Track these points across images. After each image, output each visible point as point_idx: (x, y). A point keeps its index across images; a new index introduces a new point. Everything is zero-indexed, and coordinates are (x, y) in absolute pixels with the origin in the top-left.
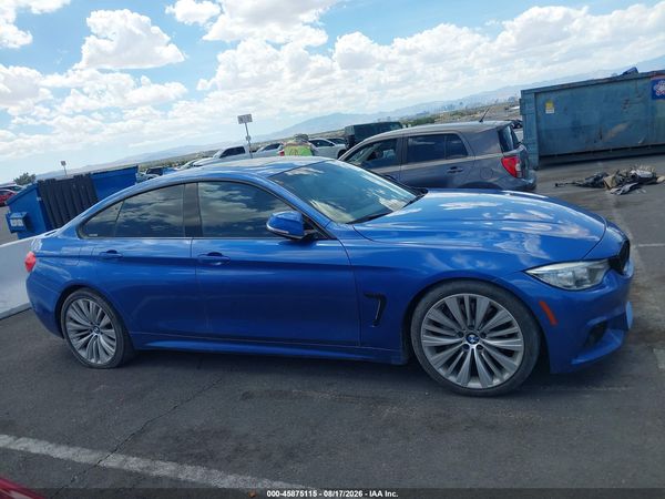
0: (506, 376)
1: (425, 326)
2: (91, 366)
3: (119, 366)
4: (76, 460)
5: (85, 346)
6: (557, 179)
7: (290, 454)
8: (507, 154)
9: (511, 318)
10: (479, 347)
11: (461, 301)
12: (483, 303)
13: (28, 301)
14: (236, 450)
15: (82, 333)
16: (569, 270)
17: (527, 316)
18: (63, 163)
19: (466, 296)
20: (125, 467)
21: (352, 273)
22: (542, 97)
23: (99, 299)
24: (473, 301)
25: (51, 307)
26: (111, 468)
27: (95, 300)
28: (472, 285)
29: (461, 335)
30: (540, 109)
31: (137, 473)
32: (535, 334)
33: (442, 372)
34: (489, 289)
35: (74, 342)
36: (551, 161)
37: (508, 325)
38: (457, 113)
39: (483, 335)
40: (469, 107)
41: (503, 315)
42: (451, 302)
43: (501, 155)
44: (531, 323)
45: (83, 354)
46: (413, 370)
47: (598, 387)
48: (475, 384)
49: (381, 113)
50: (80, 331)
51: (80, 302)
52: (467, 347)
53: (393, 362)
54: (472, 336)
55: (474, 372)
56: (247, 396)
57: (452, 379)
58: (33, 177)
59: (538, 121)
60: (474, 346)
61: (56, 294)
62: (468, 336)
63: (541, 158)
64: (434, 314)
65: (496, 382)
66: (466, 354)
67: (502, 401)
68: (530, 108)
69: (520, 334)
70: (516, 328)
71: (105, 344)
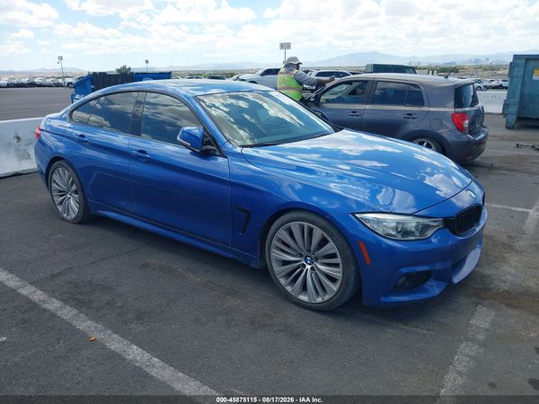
0: (327, 297)
1: (274, 242)
2: (63, 219)
3: (79, 223)
4: (6, 283)
5: (61, 203)
6: (520, 140)
7: (140, 317)
8: (458, 110)
9: (335, 250)
10: (312, 268)
11: (302, 228)
12: (318, 234)
13: (36, 166)
14: (107, 304)
15: (62, 193)
16: (393, 221)
17: (349, 252)
18: (147, 62)
19: (306, 224)
20: (31, 296)
21: (230, 188)
22: (532, 64)
23: (71, 169)
24: (311, 231)
25: (44, 170)
26: (22, 295)
27: (68, 171)
28: (312, 217)
29: (301, 255)
30: (527, 74)
31: (34, 303)
32: (353, 268)
33: (282, 281)
34: (323, 223)
35: (55, 198)
36: (530, 123)
37: (334, 256)
38: (480, 67)
39: (317, 259)
40: (494, 64)
41: (331, 247)
42: (295, 226)
43: (453, 110)
44: (351, 259)
45: (60, 208)
46: (263, 275)
47: (406, 325)
48: (303, 298)
49: (413, 57)
50: (60, 192)
51: (60, 169)
52: (304, 266)
53: (253, 265)
54: (309, 258)
55: (304, 288)
56: (145, 266)
57: (289, 289)
58: (129, 69)
59: (523, 85)
60: (308, 267)
61: (47, 160)
62: (306, 258)
63: (519, 119)
64: (283, 234)
65: (319, 300)
66: (301, 272)
67: (321, 317)
68: (519, 72)
69: (341, 265)
70: (338, 260)
71: (73, 204)
